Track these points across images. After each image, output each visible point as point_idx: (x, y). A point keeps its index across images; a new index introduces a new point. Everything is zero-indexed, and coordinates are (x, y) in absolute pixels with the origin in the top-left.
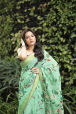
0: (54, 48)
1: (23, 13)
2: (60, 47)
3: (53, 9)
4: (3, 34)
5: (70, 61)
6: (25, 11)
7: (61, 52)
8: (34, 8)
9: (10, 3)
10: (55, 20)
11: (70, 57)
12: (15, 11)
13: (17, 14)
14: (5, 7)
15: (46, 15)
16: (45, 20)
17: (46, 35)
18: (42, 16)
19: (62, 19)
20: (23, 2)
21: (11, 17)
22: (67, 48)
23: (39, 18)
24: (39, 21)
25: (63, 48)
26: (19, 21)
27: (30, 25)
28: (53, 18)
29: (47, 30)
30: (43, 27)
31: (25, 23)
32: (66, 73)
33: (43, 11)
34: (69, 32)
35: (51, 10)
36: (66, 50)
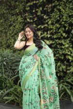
0: (58, 43)
1: (32, 13)
2: (63, 42)
3: (57, 9)
4: (15, 32)
5: (71, 53)
6: (34, 11)
7: (64, 45)
8: (41, 9)
9: (21, 5)
10: (58, 18)
11: (70, 49)
12: (25, 11)
13: (27, 14)
14: (16, 9)
15: (51, 15)
16: (50, 18)
17: (51, 31)
18: (48, 15)
19: (64, 17)
20: (32, 4)
21: (22, 17)
22: (68, 42)
23: (45, 17)
24: (45, 20)
25: (65, 42)
26: (28, 20)
27: (38, 24)
28: (56, 17)
29: (52, 27)
30: (48, 25)
31: (33, 22)
32: (67, 64)
33: (49, 11)
34: (70, 28)
35: (55, 10)
36: (67, 44)
